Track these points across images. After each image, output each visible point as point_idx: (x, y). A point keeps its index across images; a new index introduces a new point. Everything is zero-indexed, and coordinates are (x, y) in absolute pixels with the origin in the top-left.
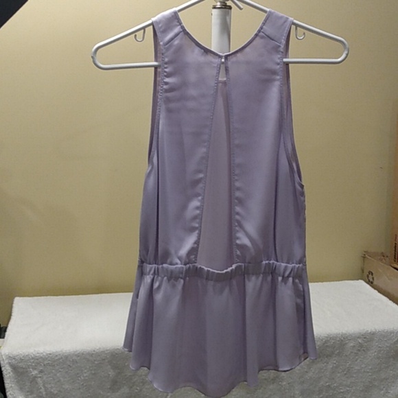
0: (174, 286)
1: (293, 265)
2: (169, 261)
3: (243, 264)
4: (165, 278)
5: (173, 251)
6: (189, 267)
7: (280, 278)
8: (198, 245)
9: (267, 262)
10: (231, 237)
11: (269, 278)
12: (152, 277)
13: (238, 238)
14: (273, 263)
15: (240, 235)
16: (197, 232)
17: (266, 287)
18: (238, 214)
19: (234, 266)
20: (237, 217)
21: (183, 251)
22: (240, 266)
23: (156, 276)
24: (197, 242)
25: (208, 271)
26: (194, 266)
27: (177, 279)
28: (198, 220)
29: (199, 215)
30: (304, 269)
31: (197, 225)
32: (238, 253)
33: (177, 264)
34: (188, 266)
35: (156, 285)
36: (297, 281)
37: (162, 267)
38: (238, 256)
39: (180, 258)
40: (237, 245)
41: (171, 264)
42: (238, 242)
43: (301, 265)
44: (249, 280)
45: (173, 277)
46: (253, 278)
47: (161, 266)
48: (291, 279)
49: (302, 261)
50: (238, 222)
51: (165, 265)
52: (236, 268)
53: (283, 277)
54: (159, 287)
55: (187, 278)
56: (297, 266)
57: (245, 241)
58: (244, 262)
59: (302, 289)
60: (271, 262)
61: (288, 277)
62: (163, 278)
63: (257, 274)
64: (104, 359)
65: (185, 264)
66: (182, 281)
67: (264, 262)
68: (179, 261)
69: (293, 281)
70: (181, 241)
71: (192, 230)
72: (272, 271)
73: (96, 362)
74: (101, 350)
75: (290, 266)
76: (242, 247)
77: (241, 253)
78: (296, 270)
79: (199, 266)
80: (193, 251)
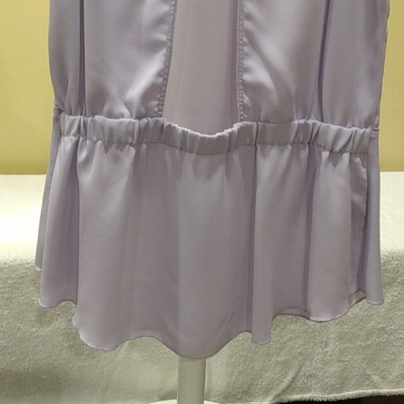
0: (116, 159)
1: (354, 129)
2: (106, 108)
3: (254, 124)
4: (100, 142)
5: (113, 89)
6: (148, 124)
7: (325, 155)
8: (166, 79)
9: (302, 121)
10: (234, 67)
11: (304, 154)
12: (74, 139)
13: (246, 70)
14: (314, 124)
15: (252, 62)
16: (164, 51)
17: (297, 171)
18: (249, 17)
19: (236, 127)
20: (248, 25)
21: (135, 92)
22: (250, 127)
23: (81, 139)
24: (164, 74)
25: (185, 133)
26: (157, 122)
27: (121, 145)
28: (165, 27)
29: (168, 14)
30: (373, 139)
31: (164, 38)
32: (246, 99)
33: (122, 116)
34: (145, 121)
35: (82, 156)
36: (358, 160)
37: (94, 122)
38: (244, 106)
39: (128, 105)
40: (244, 84)
41: (110, 115)
42: (247, 77)
43: (368, 130)
44: (264, 155)
45: (113, 141)
46: (274, 152)
47: (90, 119)
48: (346, 157)
49: (371, 122)
50: (249, 34)
51: (97, 117)
52: (239, 130)
53: (331, 151)
54: (88, 160)
55: (144, 146)
56: (362, 131)
57: (261, 75)
58: (257, 119)
59: (365, 177)
60: (311, 122)
61: (342, 151)
62: (95, 143)
63: (281, 144)
64: (23, 277)
65: (139, 117)
66: (133, 151)
67: (296, 122)
68: (125, 111)
69: (351, 161)
70: (132, 69)
71: (154, 47)
72: (311, 141)
73: (9, 281)
74: (18, 262)
75: (348, 131)
76: (255, 89)
77: (252, 99)
78: (357, 138)
79: (167, 123)
80: (156, 91)
